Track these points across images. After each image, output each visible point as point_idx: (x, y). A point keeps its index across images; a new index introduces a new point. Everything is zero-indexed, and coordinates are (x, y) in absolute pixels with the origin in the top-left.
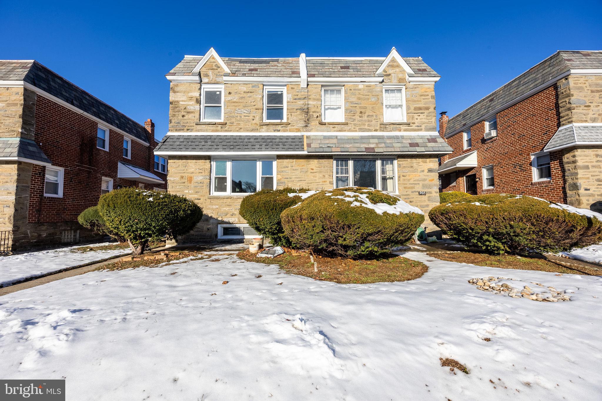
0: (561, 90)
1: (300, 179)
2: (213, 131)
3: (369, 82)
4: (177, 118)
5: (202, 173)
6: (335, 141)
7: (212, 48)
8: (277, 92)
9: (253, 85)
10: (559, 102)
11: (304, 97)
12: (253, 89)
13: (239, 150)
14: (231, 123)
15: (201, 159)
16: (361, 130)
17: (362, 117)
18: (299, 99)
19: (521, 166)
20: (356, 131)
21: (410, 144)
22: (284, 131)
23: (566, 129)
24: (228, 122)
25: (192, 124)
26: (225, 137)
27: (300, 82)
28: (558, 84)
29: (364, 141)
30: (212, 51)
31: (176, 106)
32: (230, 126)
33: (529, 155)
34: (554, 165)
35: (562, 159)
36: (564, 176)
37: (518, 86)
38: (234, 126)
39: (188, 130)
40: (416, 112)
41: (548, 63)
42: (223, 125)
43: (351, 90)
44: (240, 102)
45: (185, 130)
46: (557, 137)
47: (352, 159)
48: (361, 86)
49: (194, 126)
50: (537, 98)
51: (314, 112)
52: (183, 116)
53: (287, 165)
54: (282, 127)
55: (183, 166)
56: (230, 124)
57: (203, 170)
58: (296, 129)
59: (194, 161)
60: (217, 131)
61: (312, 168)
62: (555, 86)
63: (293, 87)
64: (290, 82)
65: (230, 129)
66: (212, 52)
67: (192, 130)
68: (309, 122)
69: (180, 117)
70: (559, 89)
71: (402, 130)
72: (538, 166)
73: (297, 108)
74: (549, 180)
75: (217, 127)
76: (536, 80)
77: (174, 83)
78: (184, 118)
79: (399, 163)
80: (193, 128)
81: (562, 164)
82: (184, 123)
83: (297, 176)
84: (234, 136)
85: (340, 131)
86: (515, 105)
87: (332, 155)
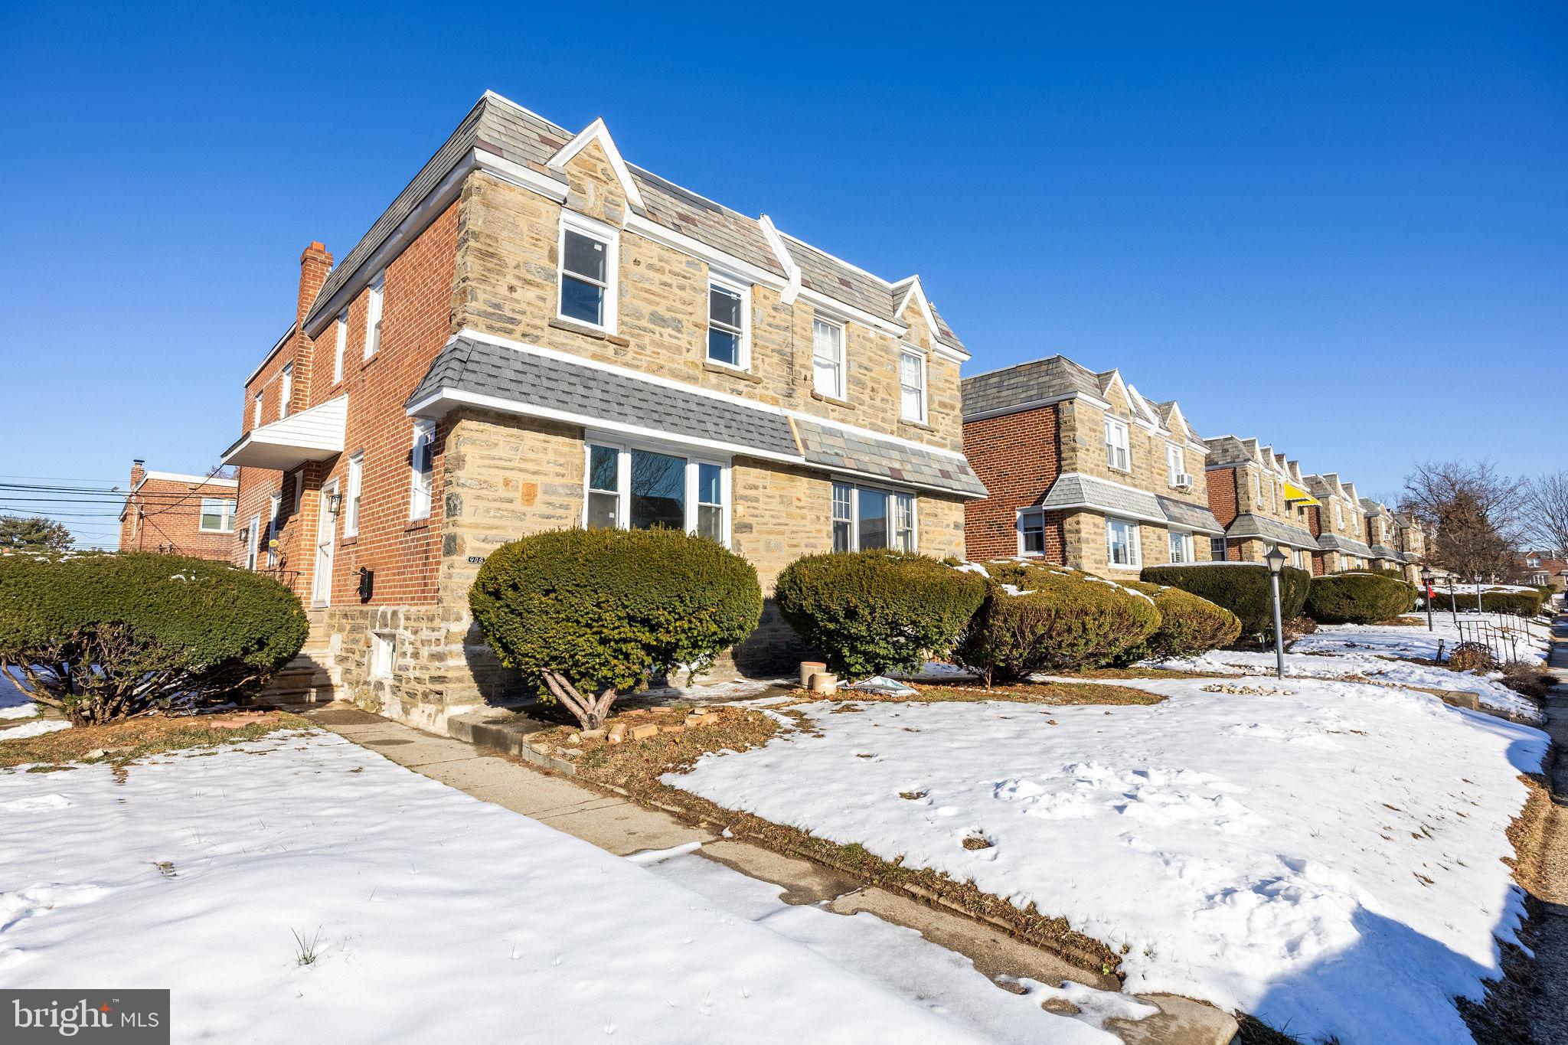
0: (1064, 417)
1: (778, 521)
2: (594, 357)
3: (885, 330)
4: (494, 290)
5: (563, 476)
6: (840, 442)
7: (600, 120)
8: (730, 292)
9: (690, 259)
10: (1061, 435)
11: (786, 325)
12: (687, 269)
13: (674, 427)
14: (638, 346)
15: (563, 435)
16: (874, 427)
17: (874, 399)
18: (777, 327)
19: (1000, 526)
20: (864, 427)
21: (941, 471)
22: (751, 397)
23: (1070, 479)
24: (633, 342)
25: (538, 322)
26: (630, 382)
27: (782, 288)
28: (1060, 407)
29: (884, 452)
30: (597, 126)
31: (491, 250)
32: (636, 353)
33: (1013, 509)
34: (1050, 532)
35: (1062, 524)
36: (1063, 551)
37: (999, 386)
38: (645, 355)
39: (524, 335)
40: (941, 410)
41: (1044, 368)
42: (619, 347)
43: (859, 336)
44: (659, 295)
45: (518, 334)
46: (1059, 488)
47: (858, 486)
48: (872, 334)
49: (542, 329)
50: (1029, 418)
51: (802, 366)
52: (512, 289)
53: (756, 484)
54: (747, 386)
55: (511, 449)
56: (636, 349)
57: (567, 469)
58: (773, 398)
59: (542, 436)
60: (603, 359)
61: (799, 496)
62: (1056, 408)
63: (767, 294)
64: (765, 282)
65: (635, 362)
66: (598, 131)
67: (536, 339)
68: (795, 387)
69: (503, 290)
70: (1061, 415)
71: (924, 442)
72: (1026, 530)
73: (774, 347)
74: (1042, 555)
75: (605, 346)
76: (1028, 388)
77: (486, 176)
78: (515, 295)
79: (922, 504)
80: (538, 333)
81: (1061, 531)
82: (513, 311)
83: (774, 513)
84: (650, 384)
85: (843, 421)
86: (994, 418)
87: (830, 471)
